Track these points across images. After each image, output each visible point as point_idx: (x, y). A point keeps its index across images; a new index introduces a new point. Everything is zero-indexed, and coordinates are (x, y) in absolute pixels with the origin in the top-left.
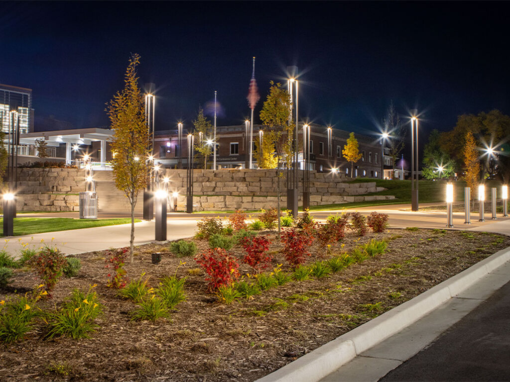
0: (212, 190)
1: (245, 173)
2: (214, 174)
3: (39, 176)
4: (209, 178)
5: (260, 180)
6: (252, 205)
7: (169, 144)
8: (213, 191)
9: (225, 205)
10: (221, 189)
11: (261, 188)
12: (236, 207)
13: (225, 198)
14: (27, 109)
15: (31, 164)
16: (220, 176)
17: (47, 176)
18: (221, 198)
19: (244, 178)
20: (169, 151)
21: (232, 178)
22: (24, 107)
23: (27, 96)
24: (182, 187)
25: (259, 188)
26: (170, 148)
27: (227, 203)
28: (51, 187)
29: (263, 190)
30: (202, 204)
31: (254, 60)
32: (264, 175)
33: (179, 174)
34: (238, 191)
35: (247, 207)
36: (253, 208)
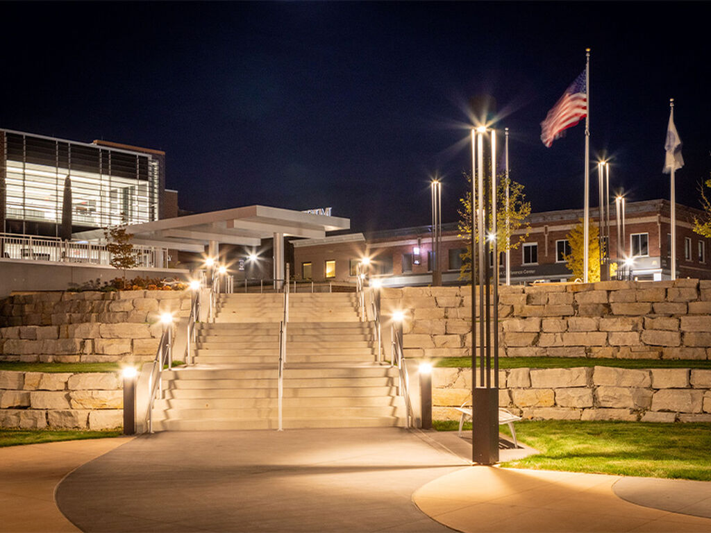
0: (530, 342)
1: (609, 292)
2: (525, 295)
3: (92, 312)
4: (512, 307)
5: (653, 311)
6: (693, 400)
7: (416, 251)
8: (535, 343)
9: (595, 398)
10: (559, 339)
11: (682, 334)
12: (631, 404)
13: (590, 375)
14: (147, 183)
15: (102, 285)
16: (543, 301)
17: (109, 311)
18: (578, 374)
19: (608, 306)
20: (417, 262)
21: (575, 306)
22: (141, 179)
23: (147, 158)
24: (446, 334)
25: (676, 335)
26: (419, 257)
27: (601, 392)
28: (78, 341)
29: (690, 339)
30: (515, 394)
31: (588, 55)
32: (662, 296)
33: (435, 298)
34: (608, 345)
35: (675, 407)
36: (698, 409)
